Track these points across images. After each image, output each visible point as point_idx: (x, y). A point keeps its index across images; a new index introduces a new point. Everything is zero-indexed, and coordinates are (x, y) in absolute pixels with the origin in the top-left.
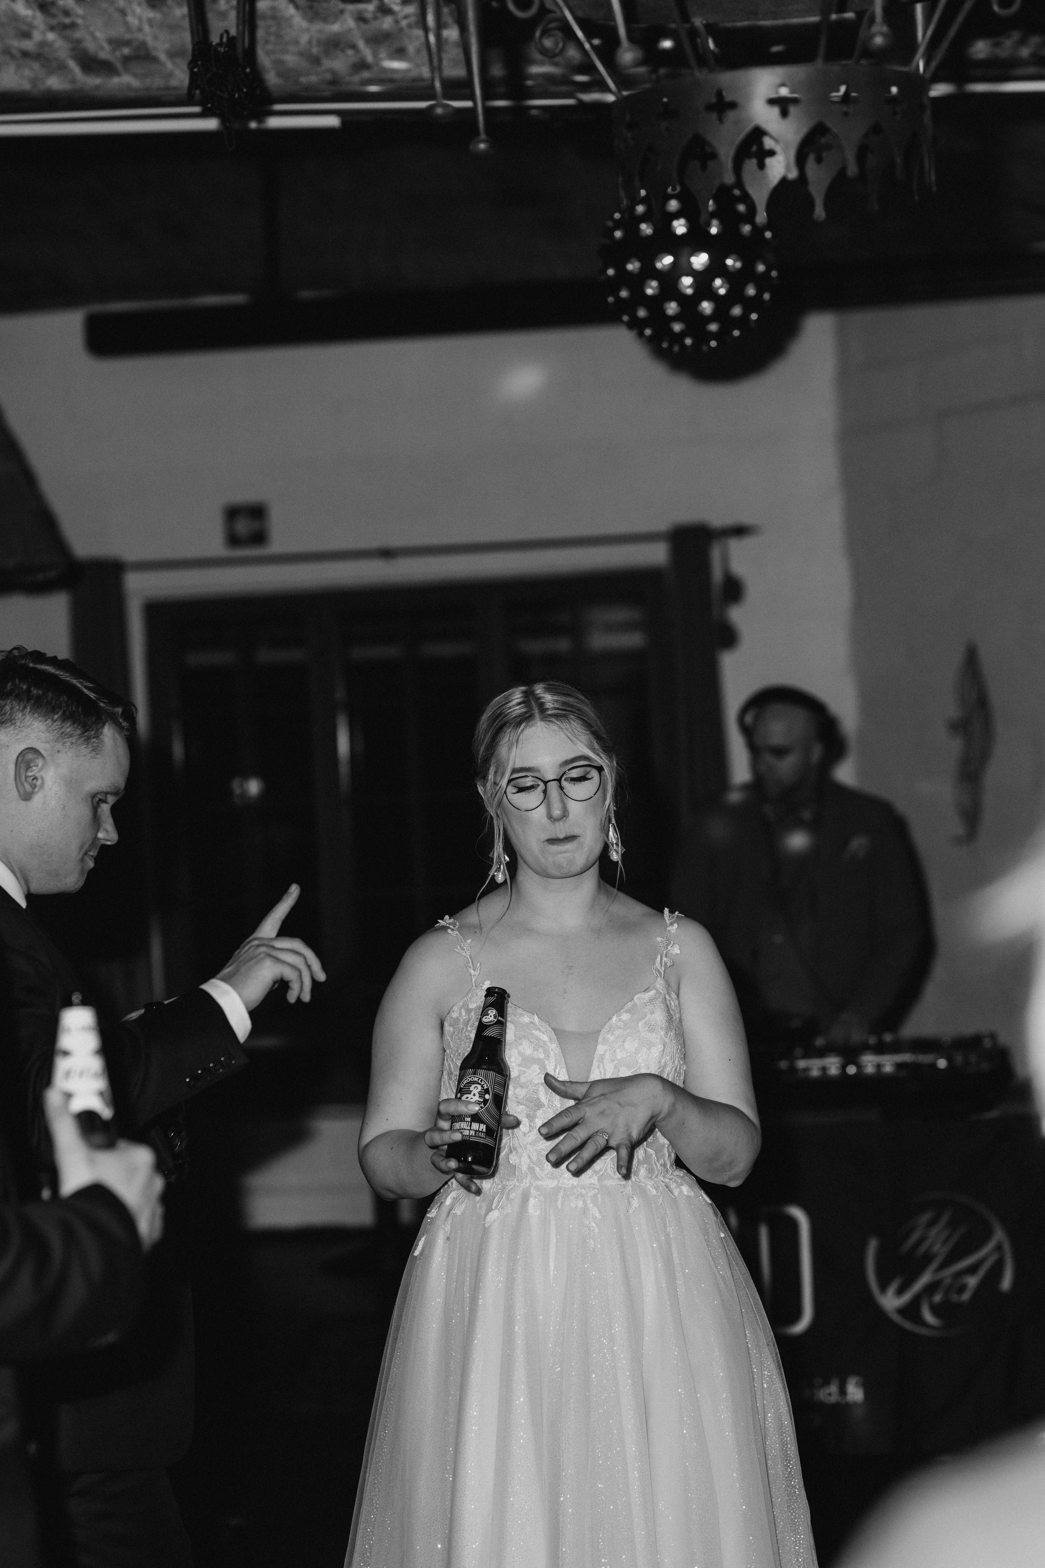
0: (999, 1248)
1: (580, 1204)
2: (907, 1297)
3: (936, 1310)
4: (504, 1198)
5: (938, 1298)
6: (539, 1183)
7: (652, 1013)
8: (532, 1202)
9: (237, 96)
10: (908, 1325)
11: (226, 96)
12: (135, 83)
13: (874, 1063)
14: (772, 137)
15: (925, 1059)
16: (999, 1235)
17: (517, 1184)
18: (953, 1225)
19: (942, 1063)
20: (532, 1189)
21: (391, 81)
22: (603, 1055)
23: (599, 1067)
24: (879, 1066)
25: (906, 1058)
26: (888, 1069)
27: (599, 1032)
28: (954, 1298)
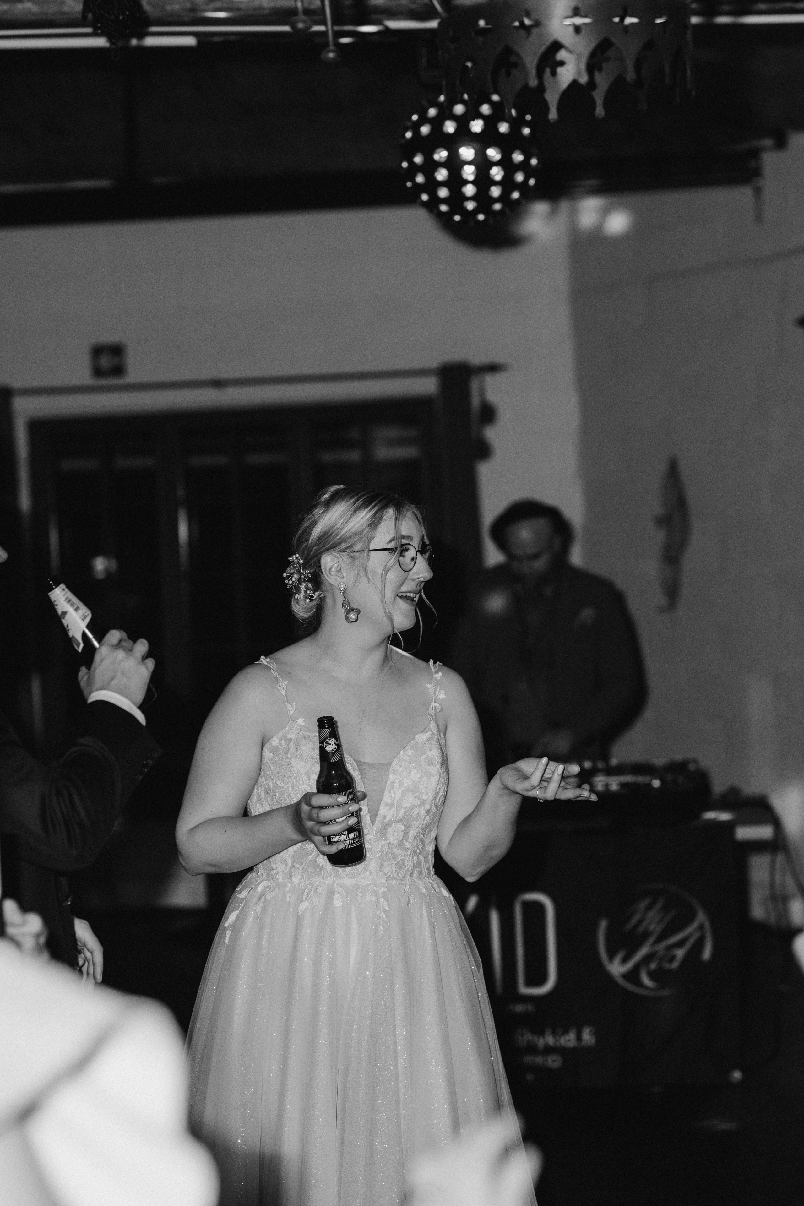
0: (701, 927)
1: (374, 898)
2: (629, 965)
3: (652, 975)
4: (312, 892)
5: (653, 966)
6: (340, 881)
7: (430, 750)
8: (336, 896)
9: (121, 17)
10: (630, 987)
11: (113, 18)
12: (35, 8)
13: (603, 783)
14: (568, 50)
15: (641, 779)
16: (701, 917)
17: (323, 881)
18: (665, 909)
19: (656, 783)
20: (335, 885)
21: (238, 9)
22: (393, 782)
23: (390, 792)
24: (607, 785)
25: (628, 779)
26: (614, 787)
27: (391, 763)
28: (667, 966)
